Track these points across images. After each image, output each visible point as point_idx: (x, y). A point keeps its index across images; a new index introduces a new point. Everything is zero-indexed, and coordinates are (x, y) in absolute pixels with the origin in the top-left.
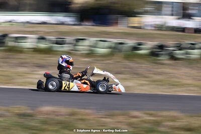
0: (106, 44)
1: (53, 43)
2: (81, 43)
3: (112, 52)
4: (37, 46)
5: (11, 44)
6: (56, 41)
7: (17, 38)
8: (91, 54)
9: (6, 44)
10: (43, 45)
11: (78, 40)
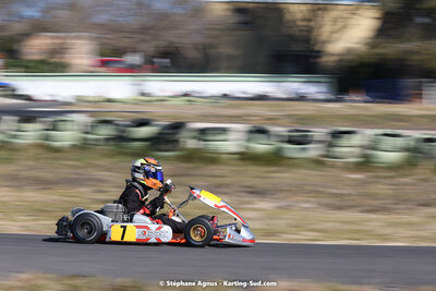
1: (283, 142)
2: (345, 141)
4: (247, 148)
5: (191, 144)
6: (290, 136)
7: (203, 131)
9: (181, 145)
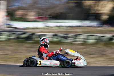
0: (94, 37)
3: (97, 42)
8: (84, 43)
10: (55, 39)
11: (76, 35)
